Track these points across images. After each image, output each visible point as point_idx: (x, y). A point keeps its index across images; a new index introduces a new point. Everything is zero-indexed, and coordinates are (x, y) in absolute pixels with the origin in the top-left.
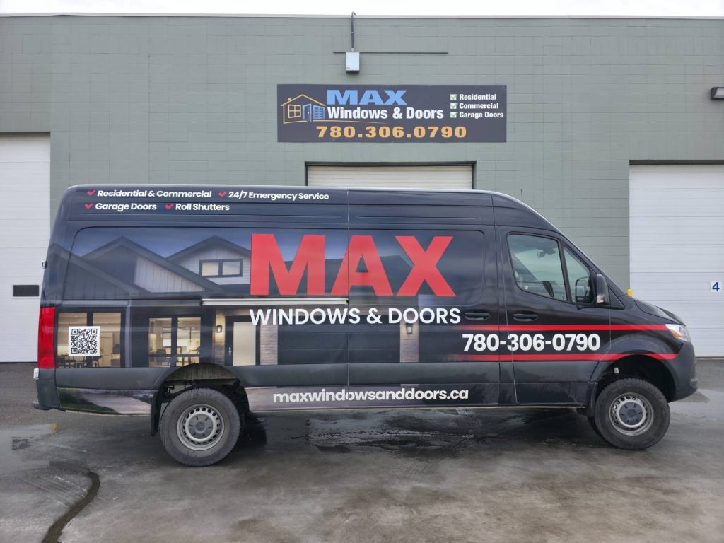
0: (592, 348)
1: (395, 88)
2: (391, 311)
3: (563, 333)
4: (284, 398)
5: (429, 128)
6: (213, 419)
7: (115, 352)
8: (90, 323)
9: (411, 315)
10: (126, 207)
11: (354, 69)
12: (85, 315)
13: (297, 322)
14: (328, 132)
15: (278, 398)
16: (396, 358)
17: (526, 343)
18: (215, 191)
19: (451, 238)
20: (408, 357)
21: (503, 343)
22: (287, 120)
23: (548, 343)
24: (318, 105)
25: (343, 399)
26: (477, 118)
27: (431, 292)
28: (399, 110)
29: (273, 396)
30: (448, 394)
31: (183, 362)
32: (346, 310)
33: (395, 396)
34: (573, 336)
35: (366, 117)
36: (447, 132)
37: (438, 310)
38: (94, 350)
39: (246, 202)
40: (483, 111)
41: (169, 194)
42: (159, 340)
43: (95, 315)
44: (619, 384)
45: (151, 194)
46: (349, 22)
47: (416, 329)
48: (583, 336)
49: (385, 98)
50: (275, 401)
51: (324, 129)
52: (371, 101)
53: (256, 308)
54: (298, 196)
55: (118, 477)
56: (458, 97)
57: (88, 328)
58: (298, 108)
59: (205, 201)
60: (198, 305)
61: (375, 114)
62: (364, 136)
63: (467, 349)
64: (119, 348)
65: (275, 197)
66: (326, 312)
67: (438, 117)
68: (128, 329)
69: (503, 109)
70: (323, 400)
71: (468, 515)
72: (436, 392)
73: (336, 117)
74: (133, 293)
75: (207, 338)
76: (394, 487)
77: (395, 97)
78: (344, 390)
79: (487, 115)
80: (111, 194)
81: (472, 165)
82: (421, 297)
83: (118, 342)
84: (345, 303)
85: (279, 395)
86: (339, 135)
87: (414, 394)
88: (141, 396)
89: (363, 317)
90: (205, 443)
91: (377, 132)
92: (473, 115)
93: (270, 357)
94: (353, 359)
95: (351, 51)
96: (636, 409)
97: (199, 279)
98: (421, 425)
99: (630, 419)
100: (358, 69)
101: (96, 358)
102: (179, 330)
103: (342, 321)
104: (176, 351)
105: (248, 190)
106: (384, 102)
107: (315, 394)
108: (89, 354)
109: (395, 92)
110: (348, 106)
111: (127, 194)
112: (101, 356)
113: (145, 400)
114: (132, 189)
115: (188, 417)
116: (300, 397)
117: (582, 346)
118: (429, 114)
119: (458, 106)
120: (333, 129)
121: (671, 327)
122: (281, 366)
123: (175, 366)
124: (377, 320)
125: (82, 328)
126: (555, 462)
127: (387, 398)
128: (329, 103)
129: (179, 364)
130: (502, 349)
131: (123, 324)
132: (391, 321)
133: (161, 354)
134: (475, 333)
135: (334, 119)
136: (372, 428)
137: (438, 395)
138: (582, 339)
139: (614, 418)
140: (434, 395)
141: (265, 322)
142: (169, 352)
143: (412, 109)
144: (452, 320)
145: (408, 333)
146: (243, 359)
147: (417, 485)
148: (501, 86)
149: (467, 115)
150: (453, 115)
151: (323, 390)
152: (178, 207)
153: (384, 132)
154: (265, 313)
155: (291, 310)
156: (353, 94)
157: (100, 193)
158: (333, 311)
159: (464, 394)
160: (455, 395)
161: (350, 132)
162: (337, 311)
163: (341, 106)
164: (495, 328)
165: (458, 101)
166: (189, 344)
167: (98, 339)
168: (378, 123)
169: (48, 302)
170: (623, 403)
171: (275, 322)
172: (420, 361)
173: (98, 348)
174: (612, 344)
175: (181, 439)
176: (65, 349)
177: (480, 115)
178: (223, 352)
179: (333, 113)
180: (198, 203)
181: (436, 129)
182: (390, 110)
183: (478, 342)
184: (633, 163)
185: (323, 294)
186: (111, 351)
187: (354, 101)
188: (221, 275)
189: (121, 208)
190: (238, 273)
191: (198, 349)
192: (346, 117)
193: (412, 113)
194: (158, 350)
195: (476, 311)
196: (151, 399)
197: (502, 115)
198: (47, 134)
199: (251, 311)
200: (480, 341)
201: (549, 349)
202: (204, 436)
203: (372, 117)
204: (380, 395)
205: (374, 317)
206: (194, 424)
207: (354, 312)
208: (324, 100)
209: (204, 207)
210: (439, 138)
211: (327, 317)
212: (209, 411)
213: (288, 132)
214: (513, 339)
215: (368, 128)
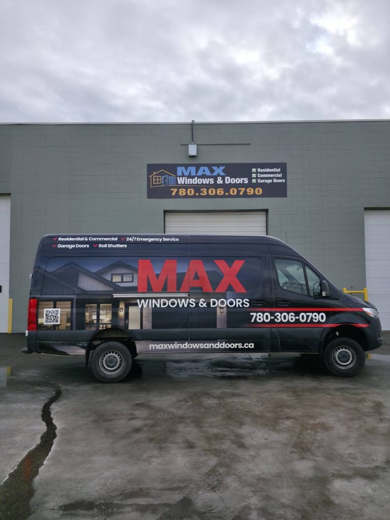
0: (321, 321)
1: (218, 165)
2: (212, 300)
3: (305, 312)
4: (155, 347)
5: (239, 189)
6: (118, 358)
7: (67, 322)
8: (55, 307)
9: (222, 303)
10: (73, 246)
11: (194, 155)
12: (52, 303)
13: (162, 306)
14: (178, 192)
15: (152, 347)
16: (215, 326)
17: (285, 318)
18: (119, 237)
19: (244, 261)
20: (221, 325)
21: (273, 318)
22: (153, 185)
23: (297, 318)
24: (172, 176)
25: (186, 347)
26: (269, 182)
27: (233, 290)
28: (221, 178)
29: (149, 346)
30: (243, 345)
31: (103, 327)
32: (188, 300)
33: (214, 346)
34: (310, 314)
35: (201, 183)
36: (250, 191)
37: (237, 300)
38: (57, 321)
39: (135, 243)
40: (272, 178)
41: (95, 239)
42: (90, 316)
43: (58, 303)
44: (337, 340)
45: (86, 239)
46: (190, 127)
47: (225, 310)
48: (317, 314)
49: (212, 171)
50: (150, 348)
51: (175, 190)
52: (204, 173)
53: (140, 299)
54: (162, 240)
55: (69, 387)
56: (257, 170)
57: (54, 309)
58: (159, 178)
59: (114, 243)
60: (110, 297)
61: (206, 181)
62: (199, 194)
63: (253, 321)
64: (70, 320)
65: (150, 240)
66: (177, 301)
67: (245, 182)
68: (74, 310)
69: (284, 177)
70: (176, 348)
71: (248, 401)
72: (236, 344)
73: (183, 183)
74: (77, 291)
75: (115, 315)
76: (212, 391)
77: (219, 171)
78: (187, 343)
79: (275, 181)
80: (65, 239)
81: (266, 211)
82: (228, 293)
83: (69, 317)
84: (187, 296)
85: (153, 345)
86: (184, 194)
87: (224, 345)
88: (81, 345)
89: (197, 304)
90: (113, 370)
91: (208, 192)
92: (266, 181)
93: (148, 325)
94: (192, 326)
95: (191, 144)
96: (347, 354)
97: (110, 284)
98: (230, 365)
99: (343, 360)
100: (196, 155)
101: (58, 325)
102: (101, 311)
103: (186, 306)
104: (99, 322)
105: (136, 236)
106: (212, 174)
107: (171, 345)
108: (54, 323)
109: (218, 168)
110: (190, 177)
111: (74, 239)
112: (60, 324)
113: (83, 347)
114: (76, 237)
115: (105, 356)
116: (164, 346)
117: (316, 319)
118: (239, 181)
119: (257, 176)
120: (180, 190)
121: (365, 309)
122: (154, 330)
123: (99, 329)
124: (205, 305)
125: (51, 310)
126: (300, 382)
127: (210, 347)
128: (178, 175)
129: (101, 328)
130: (272, 321)
131: (72, 307)
132: (212, 306)
133: (91, 322)
134: (257, 312)
135: (181, 184)
136: (203, 366)
137: (237, 346)
138: (315, 316)
139: (335, 359)
140: (235, 346)
141: (145, 306)
142: (95, 322)
143: (229, 178)
144: (244, 305)
145: (221, 312)
146: (134, 326)
147: (225, 390)
148: (283, 163)
149: (262, 181)
150: (254, 181)
151: (176, 343)
152: (100, 246)
153: (212, 192)
154: (145, 301)
155: (159, 300)
156: (193, 169)
157: (60, 239)
158: (181, 301)
159: (251, 346)
160: (247, 346)
161: (191, 192)
162: (183, 300)
163: (185, 176)
164: (268, 310)
165: (257, 173)
166: (106, 318)
167: (59, 315)
168: (208, 186)
169: (32, 296)
170: (339, 351)
171: (150, 306)
172: (228, 327)
173: (59, 320)
174: (332, 318)
175: (101, 368)
176: (42, 321)
177: (271, 181)
178: (123, 322)
179: (181, 181)
180: (110, 244)
181: (243, 189)
182: (215, 179)
183: (258, 317)
184: (366, 209)
185: (176, 291)
186: (66, 321)
187: (193, 174)
188: (122, 282)
189: (71, 247)
190: (131, 280)
191: (110, 321)
192: (189, 183)
193: (229, 180)
194: (90, 321)
195: (258, 300)
196: (86, 347)
197: (284, 181)
198: (9, 194)
199: (138, 300)
200: (260, 317)
201: (297, 321)
202: (113, 367)
203: (204, 183)
204: (206, 346)
205: (203, 303)
206: (108, 360)
207: (192, 301)
208: (175, 173)
209: (113, 246)
210: (245, 195)
211: (178, 304)
212: (116, 354)
213: (154, 193)
214: (278, 315)
215: (202, 190)
